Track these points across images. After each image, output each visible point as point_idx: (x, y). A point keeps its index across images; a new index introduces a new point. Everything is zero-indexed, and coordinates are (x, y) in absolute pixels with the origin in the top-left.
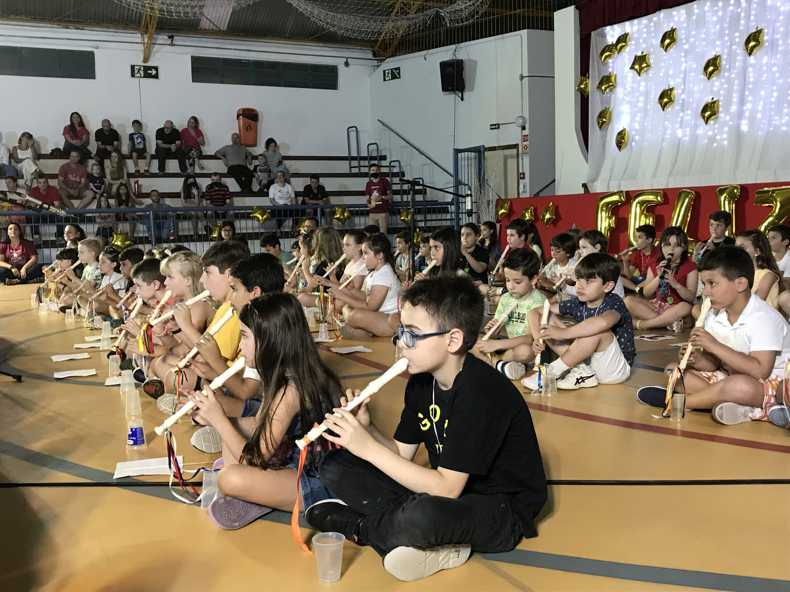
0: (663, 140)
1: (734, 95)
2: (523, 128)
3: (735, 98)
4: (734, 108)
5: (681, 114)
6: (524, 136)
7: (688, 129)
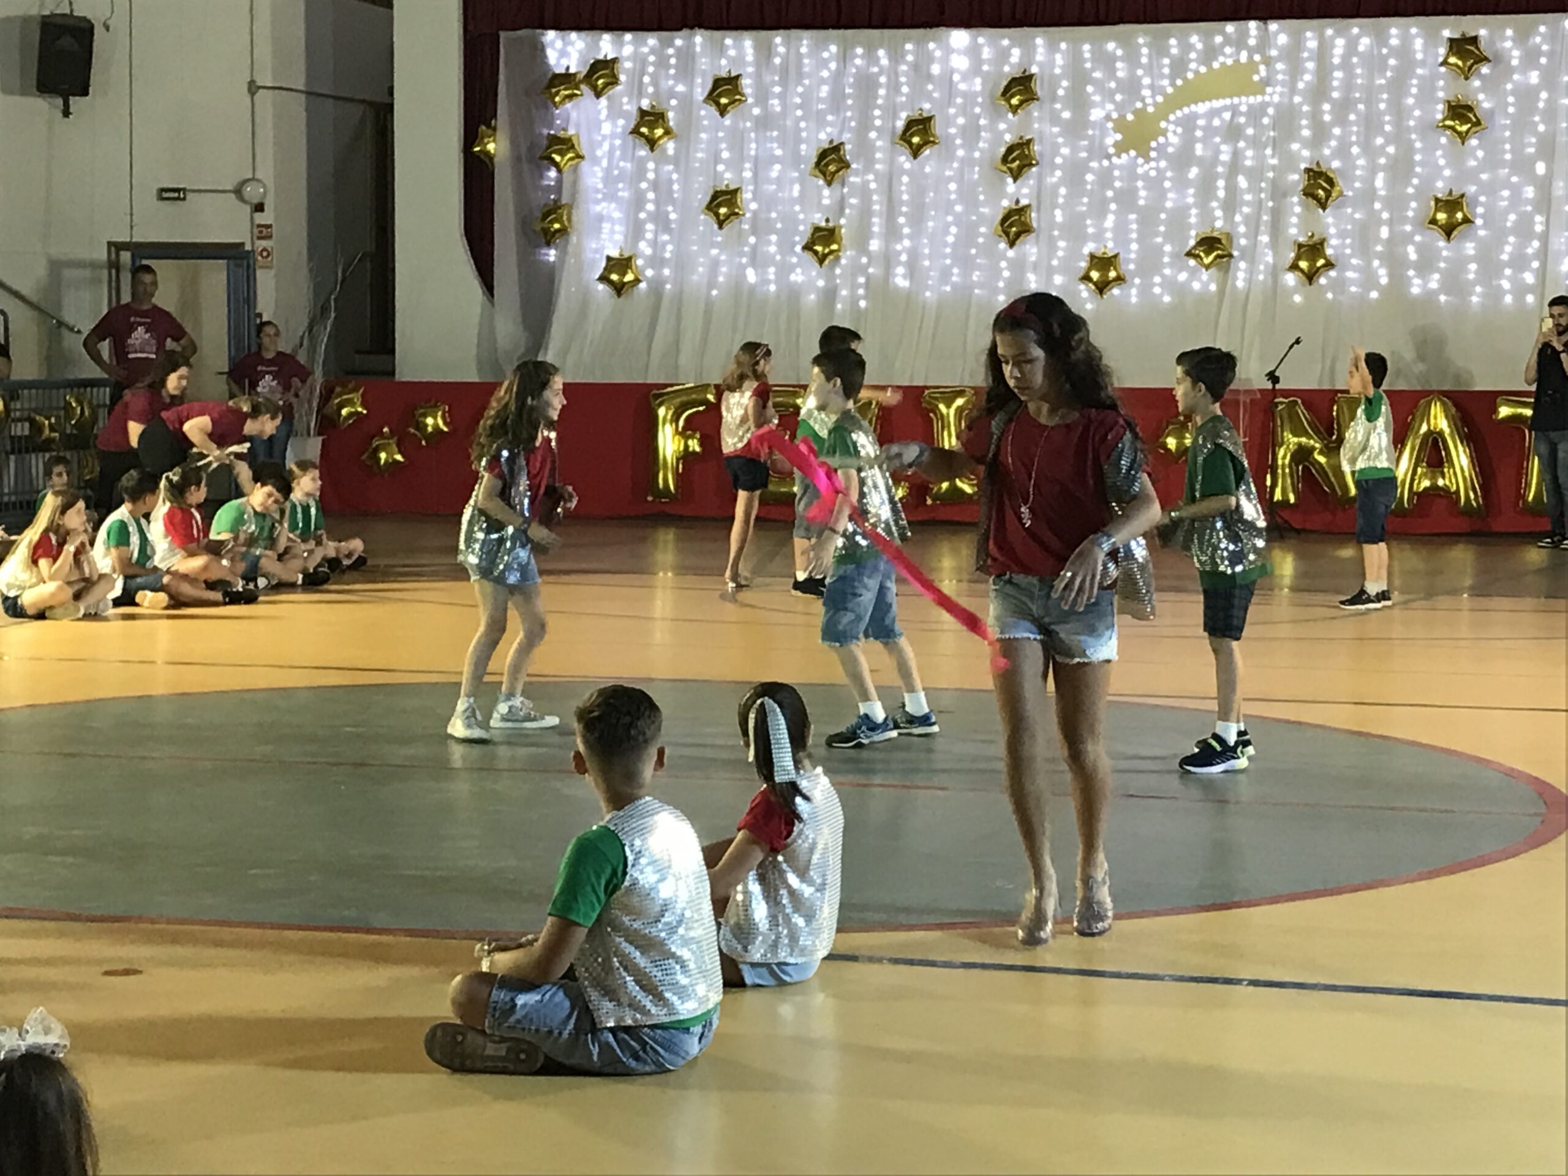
0: (712, 284)
1: (875, 220)
2: (259, 208)
3: (877, 225)
4: (875, 245)
5: (752, 240)
6: (259, 226)
7: (772, 270)
